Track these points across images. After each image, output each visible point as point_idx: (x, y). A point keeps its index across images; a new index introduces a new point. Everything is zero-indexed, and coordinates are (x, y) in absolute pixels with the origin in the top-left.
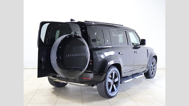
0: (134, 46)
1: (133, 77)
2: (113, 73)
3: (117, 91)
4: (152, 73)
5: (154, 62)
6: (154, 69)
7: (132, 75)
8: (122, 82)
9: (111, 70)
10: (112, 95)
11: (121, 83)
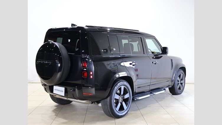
0: (154, 55)
1: (151, 93)
2: (121, 87)
3: (128, 109)
4: (180, 88)
5: (182, 75)
6: (181, 84)
7: (151, 90)
8: (135, 99)
9: (118, 84)
10: (120, 114)
11: (133, 100)
